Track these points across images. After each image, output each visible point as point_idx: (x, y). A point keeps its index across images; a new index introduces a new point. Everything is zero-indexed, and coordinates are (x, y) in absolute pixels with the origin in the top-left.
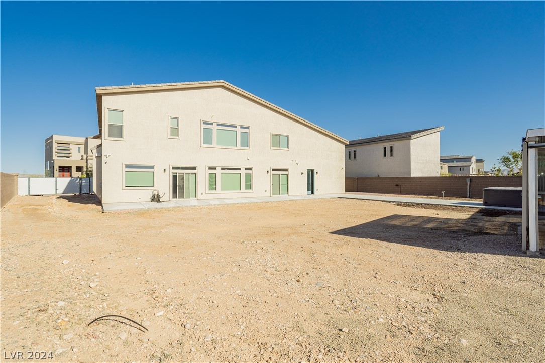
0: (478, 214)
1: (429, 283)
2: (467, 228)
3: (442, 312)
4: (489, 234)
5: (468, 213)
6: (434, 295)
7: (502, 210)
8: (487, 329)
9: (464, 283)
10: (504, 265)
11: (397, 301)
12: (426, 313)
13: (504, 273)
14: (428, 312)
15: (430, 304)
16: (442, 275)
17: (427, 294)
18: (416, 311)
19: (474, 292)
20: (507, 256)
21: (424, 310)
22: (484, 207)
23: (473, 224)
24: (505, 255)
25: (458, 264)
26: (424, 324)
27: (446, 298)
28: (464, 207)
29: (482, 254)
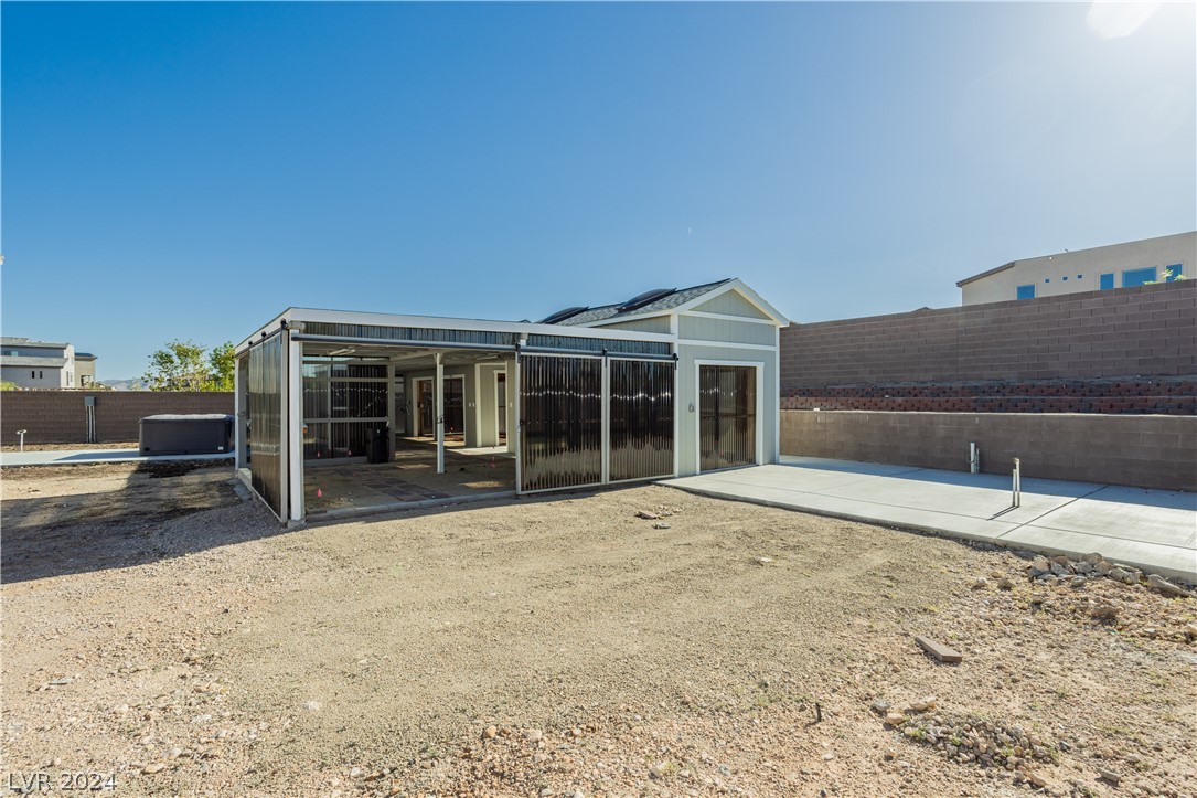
0: (142, 475)
1: (154, 644)
2: (141, 508)
3: (231, 682)
4: (193, 510)
5: (114, 477)
6: (187, 660)
7: (183, 461)
8: (322, 666)
9: (227, 611)
10: (265, 556)
11: (105, 720)
12: (204, 702)
13: (275, 569)
14: (207, 699)
15: (196, 682)
16: (169, 615)
17: (171, 667)
18: (178, 712)
19: (255, 621)
20: (262, 540)
21: (193, 700)
22: (145, 459)
23: (144, 496)
24: (259, 538)
25: (187, 581)
26: (219, 724)
27: (217, 654)
28: (97, 463)
29: (220, 548)
